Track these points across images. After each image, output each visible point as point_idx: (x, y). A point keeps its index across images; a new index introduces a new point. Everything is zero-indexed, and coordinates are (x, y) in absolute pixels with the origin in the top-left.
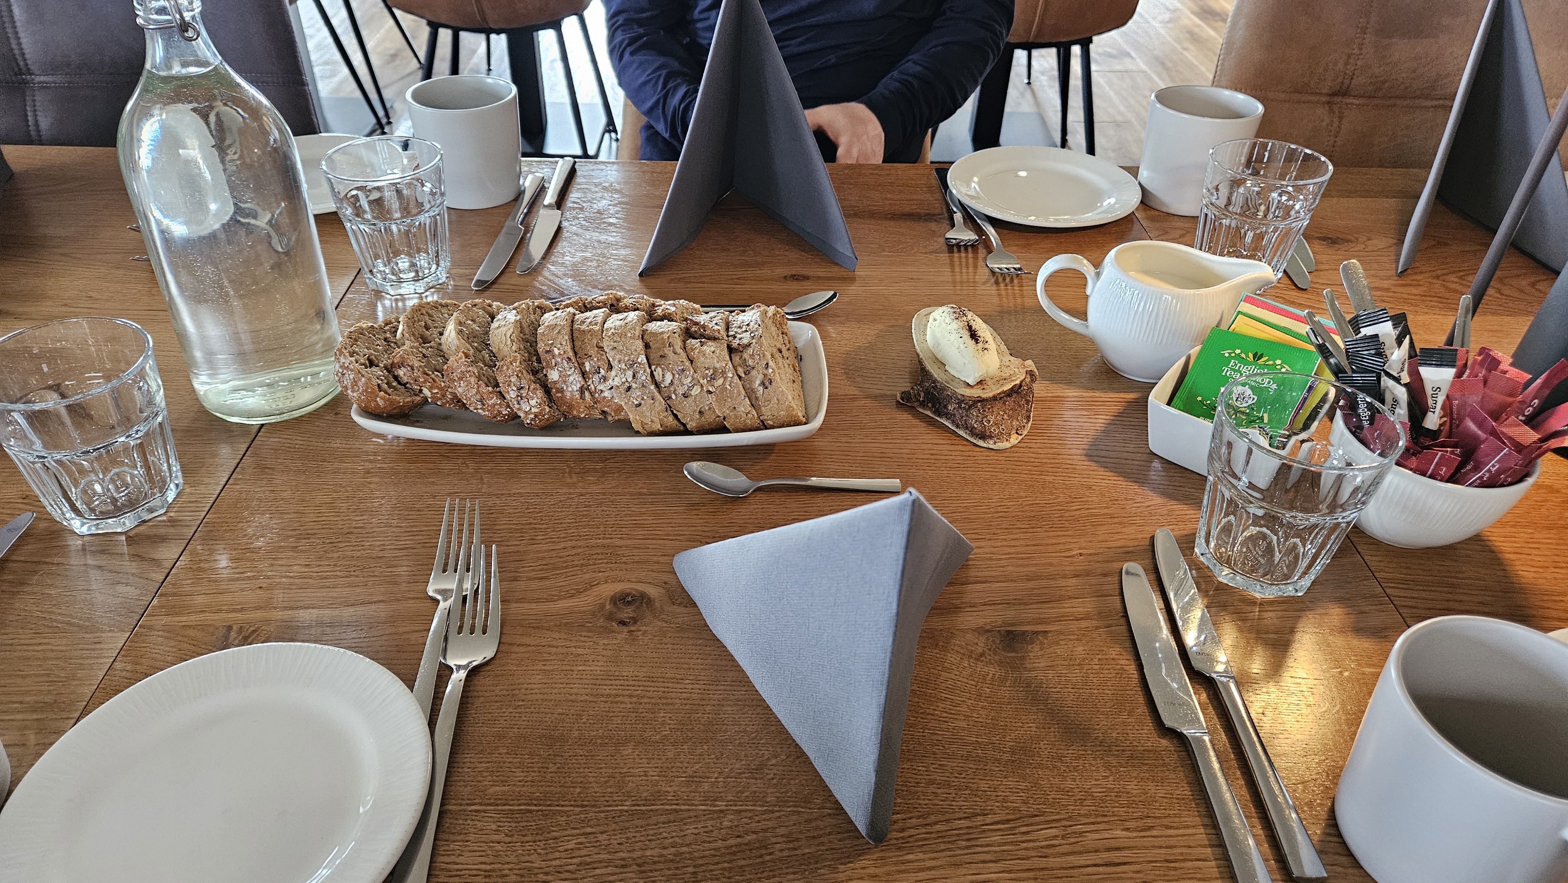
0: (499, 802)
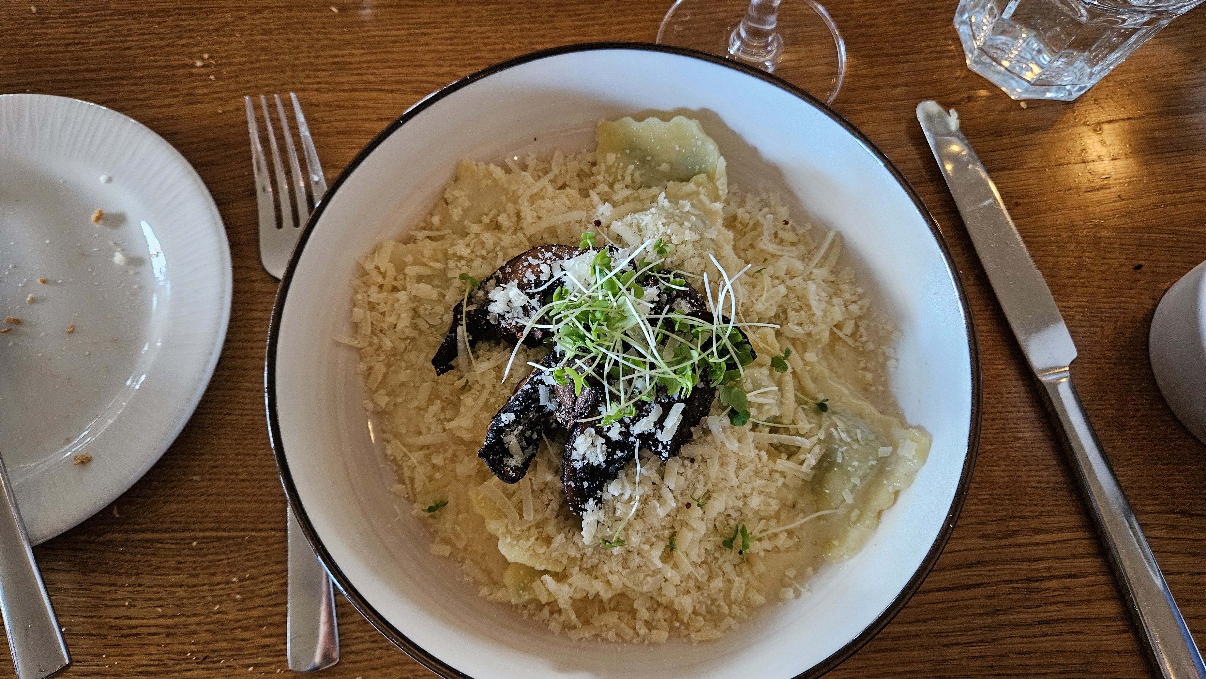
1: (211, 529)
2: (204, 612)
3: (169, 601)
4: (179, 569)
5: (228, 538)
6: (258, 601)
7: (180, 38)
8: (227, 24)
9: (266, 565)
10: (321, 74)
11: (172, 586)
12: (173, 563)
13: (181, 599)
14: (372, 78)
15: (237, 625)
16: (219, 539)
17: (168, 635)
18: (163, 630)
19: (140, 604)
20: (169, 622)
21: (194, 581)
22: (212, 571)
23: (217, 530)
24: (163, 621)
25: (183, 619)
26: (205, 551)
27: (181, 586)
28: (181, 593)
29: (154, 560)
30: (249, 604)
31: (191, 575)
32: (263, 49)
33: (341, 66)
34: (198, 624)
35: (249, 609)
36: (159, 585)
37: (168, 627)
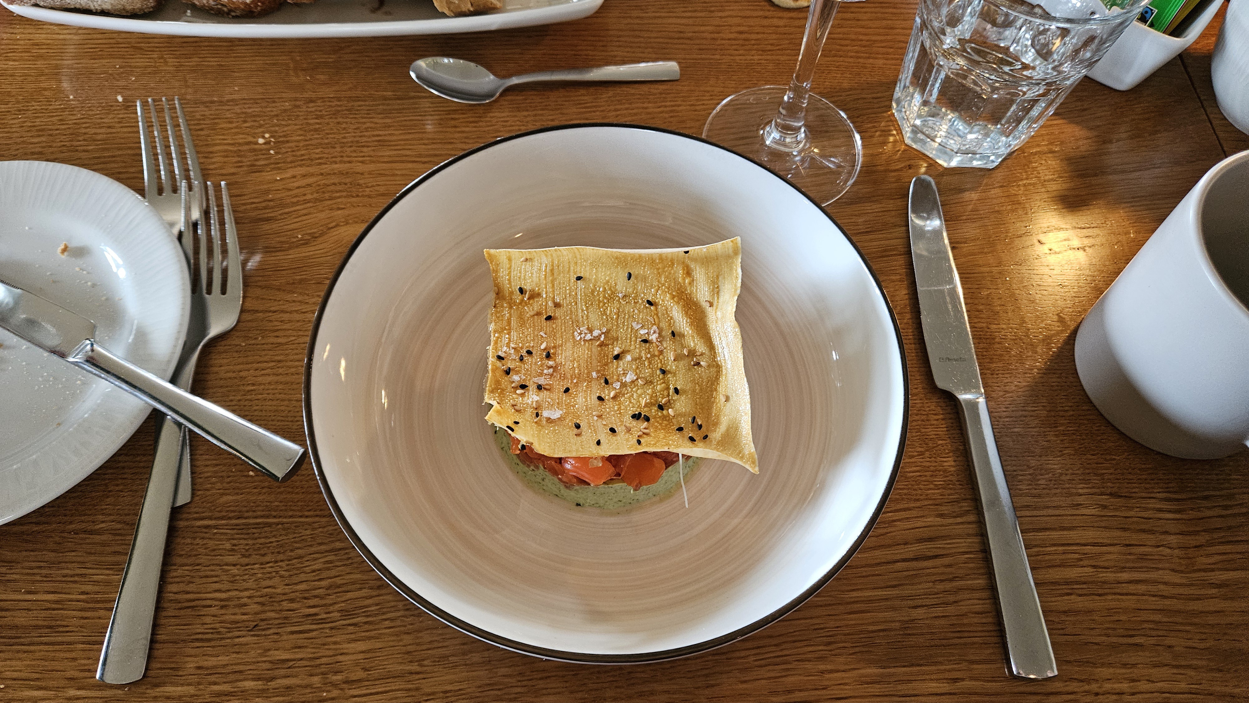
0: (233, 514)
1: (262, 517)
2: (254, 586)
3: (224, 578)
4: (233, 550)
5: (278, 524)
6: (303, 577)
7: (245, 122)
8: (285, 111)
9: (311, 546)
10: (365, 149)
11: (227, 565)
12: (228, 546)
13: (235, 576)
14: (408, 153)
15: (284, 598)
16: (269, 525)
17: (222, 607)
18: (217, 603)
19: (198, 580)
20: (223, 596)
21: (245, 560)
22: (262, 552)
23: (268, 517)
24: (217, 595)
25: (237, 593)
26: (256, 535)
27: (234, 565)
28: (235, 571)
29: (211, 543)
30: (295, 579)
31: (244, 556)
32: (316, 130)
33: (382, 143)
34: (249, 597)
35: (296, 584)
36: (213, 565)
37: (221, 600)
